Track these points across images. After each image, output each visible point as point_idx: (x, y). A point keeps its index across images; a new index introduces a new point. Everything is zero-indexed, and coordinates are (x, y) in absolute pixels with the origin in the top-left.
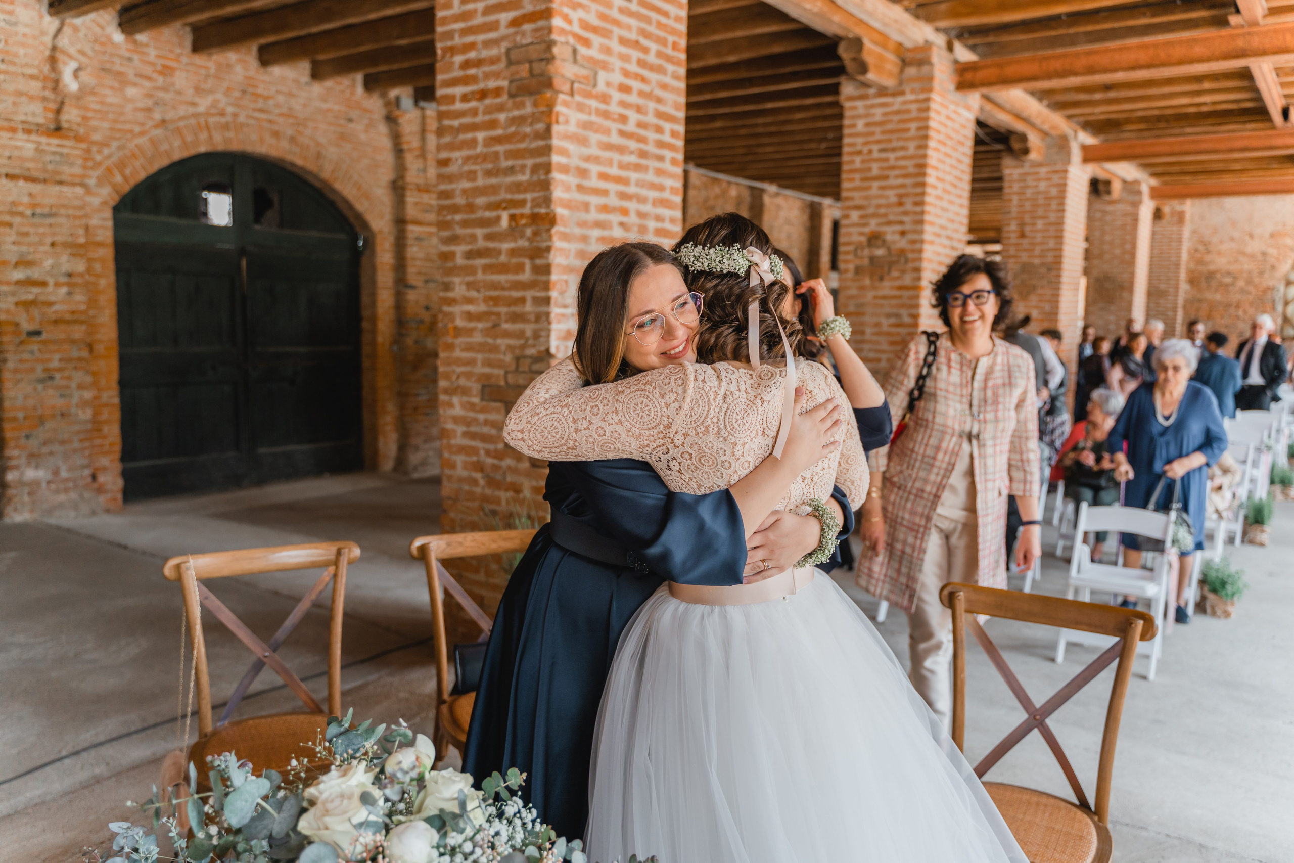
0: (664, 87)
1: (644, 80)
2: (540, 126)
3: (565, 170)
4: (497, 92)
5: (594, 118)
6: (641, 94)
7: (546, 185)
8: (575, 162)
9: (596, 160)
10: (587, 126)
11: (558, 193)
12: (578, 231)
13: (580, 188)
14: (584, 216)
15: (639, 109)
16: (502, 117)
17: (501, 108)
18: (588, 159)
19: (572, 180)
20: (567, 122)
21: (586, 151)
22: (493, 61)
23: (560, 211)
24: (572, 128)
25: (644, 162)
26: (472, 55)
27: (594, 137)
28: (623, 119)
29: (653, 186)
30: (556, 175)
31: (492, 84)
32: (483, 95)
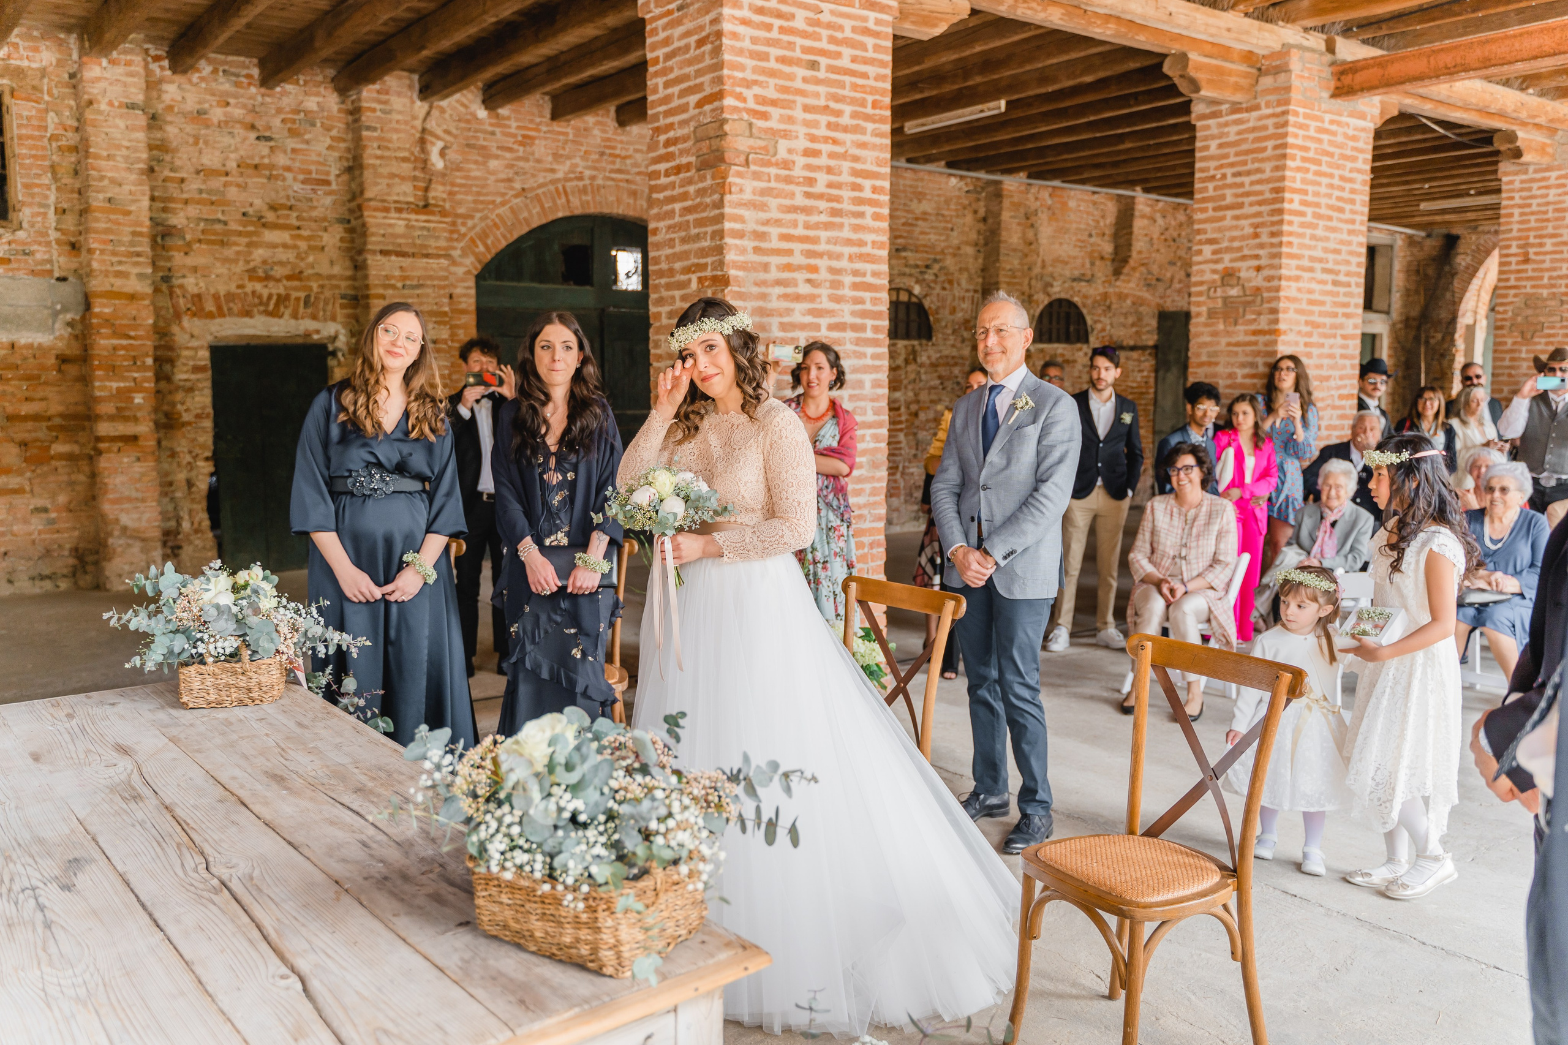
0: (863, 145)
1: (835, 142)
2: (716, 197)
3: (740, 235)
4: (688, 167)
5: (773, 184)
6: (832, 155)
7: (719, 250)
8: (751, 226)
9: (778, 222)
10: (764, 192)
11: (730, 256)
12: (755, 290)
13: (757, 250)
14: (762, 276)
15: (829, 170)
16: (691, 189)
17: (690, 182)
18: (767, 223)
19: (749, 244)
20: (741, 191)
21: (763, 216)
22: (685, 139)
23: (732, 272)
24: (747, 196)
25: (837, 220)
26: (671, 134)
27: (773, 203)
28: (811, 181)
29: (849, 242)
30: (728, 240)
31: (684, 160)
32: (678, 170)
